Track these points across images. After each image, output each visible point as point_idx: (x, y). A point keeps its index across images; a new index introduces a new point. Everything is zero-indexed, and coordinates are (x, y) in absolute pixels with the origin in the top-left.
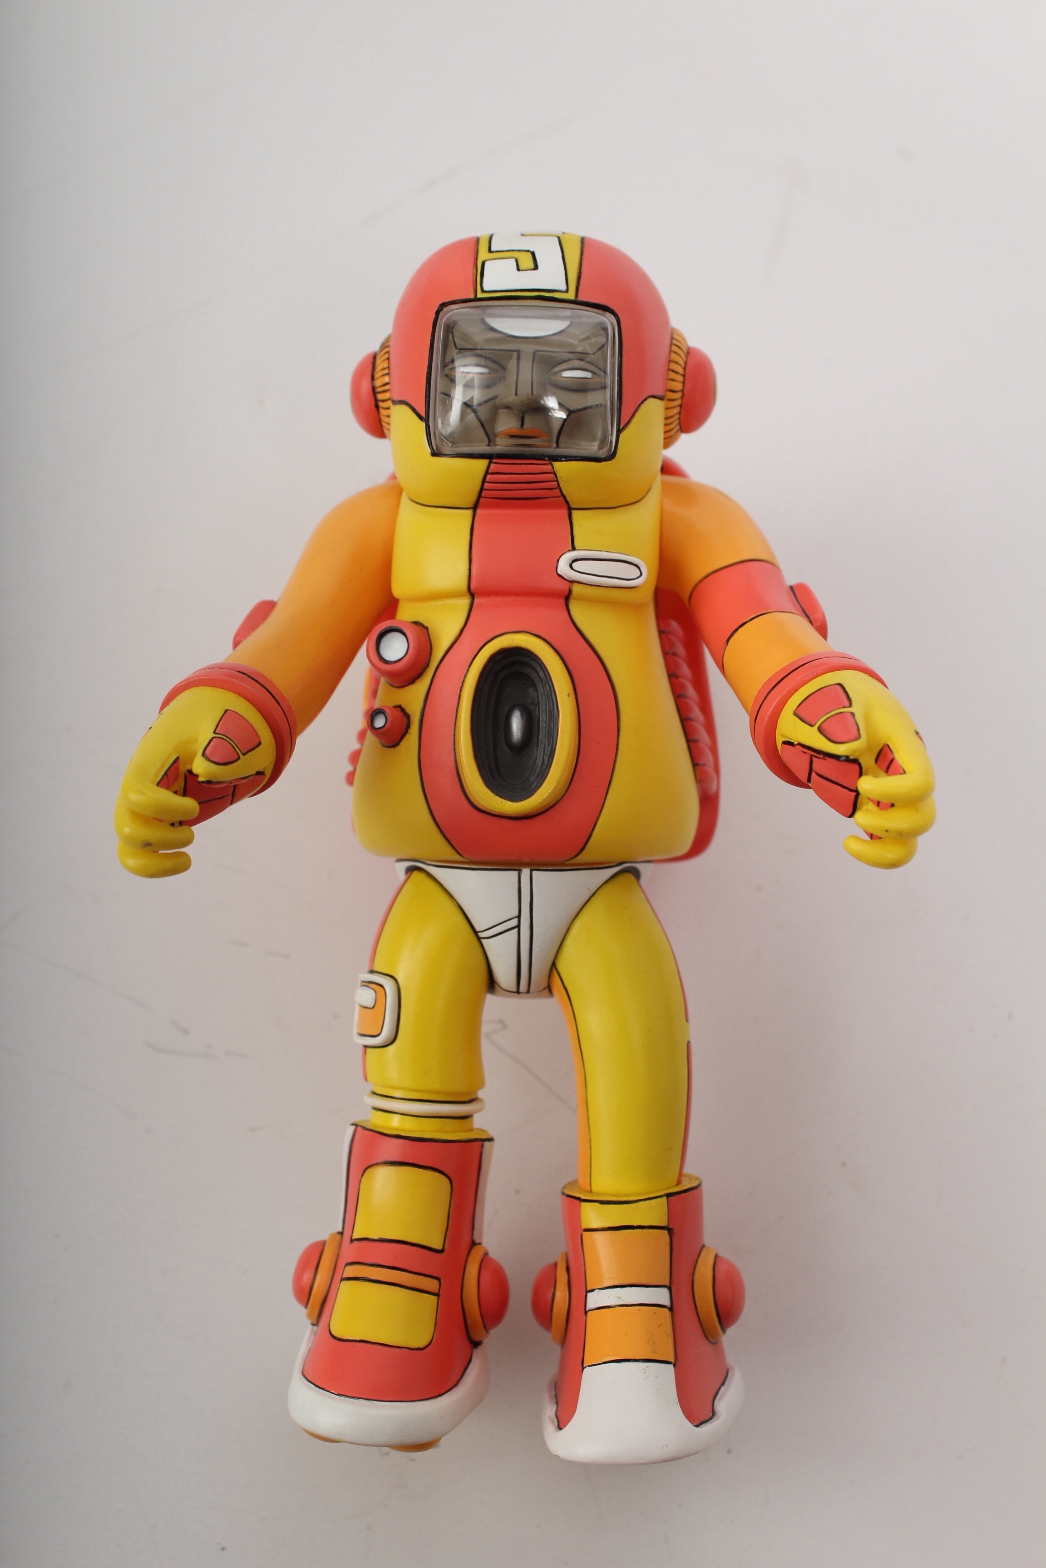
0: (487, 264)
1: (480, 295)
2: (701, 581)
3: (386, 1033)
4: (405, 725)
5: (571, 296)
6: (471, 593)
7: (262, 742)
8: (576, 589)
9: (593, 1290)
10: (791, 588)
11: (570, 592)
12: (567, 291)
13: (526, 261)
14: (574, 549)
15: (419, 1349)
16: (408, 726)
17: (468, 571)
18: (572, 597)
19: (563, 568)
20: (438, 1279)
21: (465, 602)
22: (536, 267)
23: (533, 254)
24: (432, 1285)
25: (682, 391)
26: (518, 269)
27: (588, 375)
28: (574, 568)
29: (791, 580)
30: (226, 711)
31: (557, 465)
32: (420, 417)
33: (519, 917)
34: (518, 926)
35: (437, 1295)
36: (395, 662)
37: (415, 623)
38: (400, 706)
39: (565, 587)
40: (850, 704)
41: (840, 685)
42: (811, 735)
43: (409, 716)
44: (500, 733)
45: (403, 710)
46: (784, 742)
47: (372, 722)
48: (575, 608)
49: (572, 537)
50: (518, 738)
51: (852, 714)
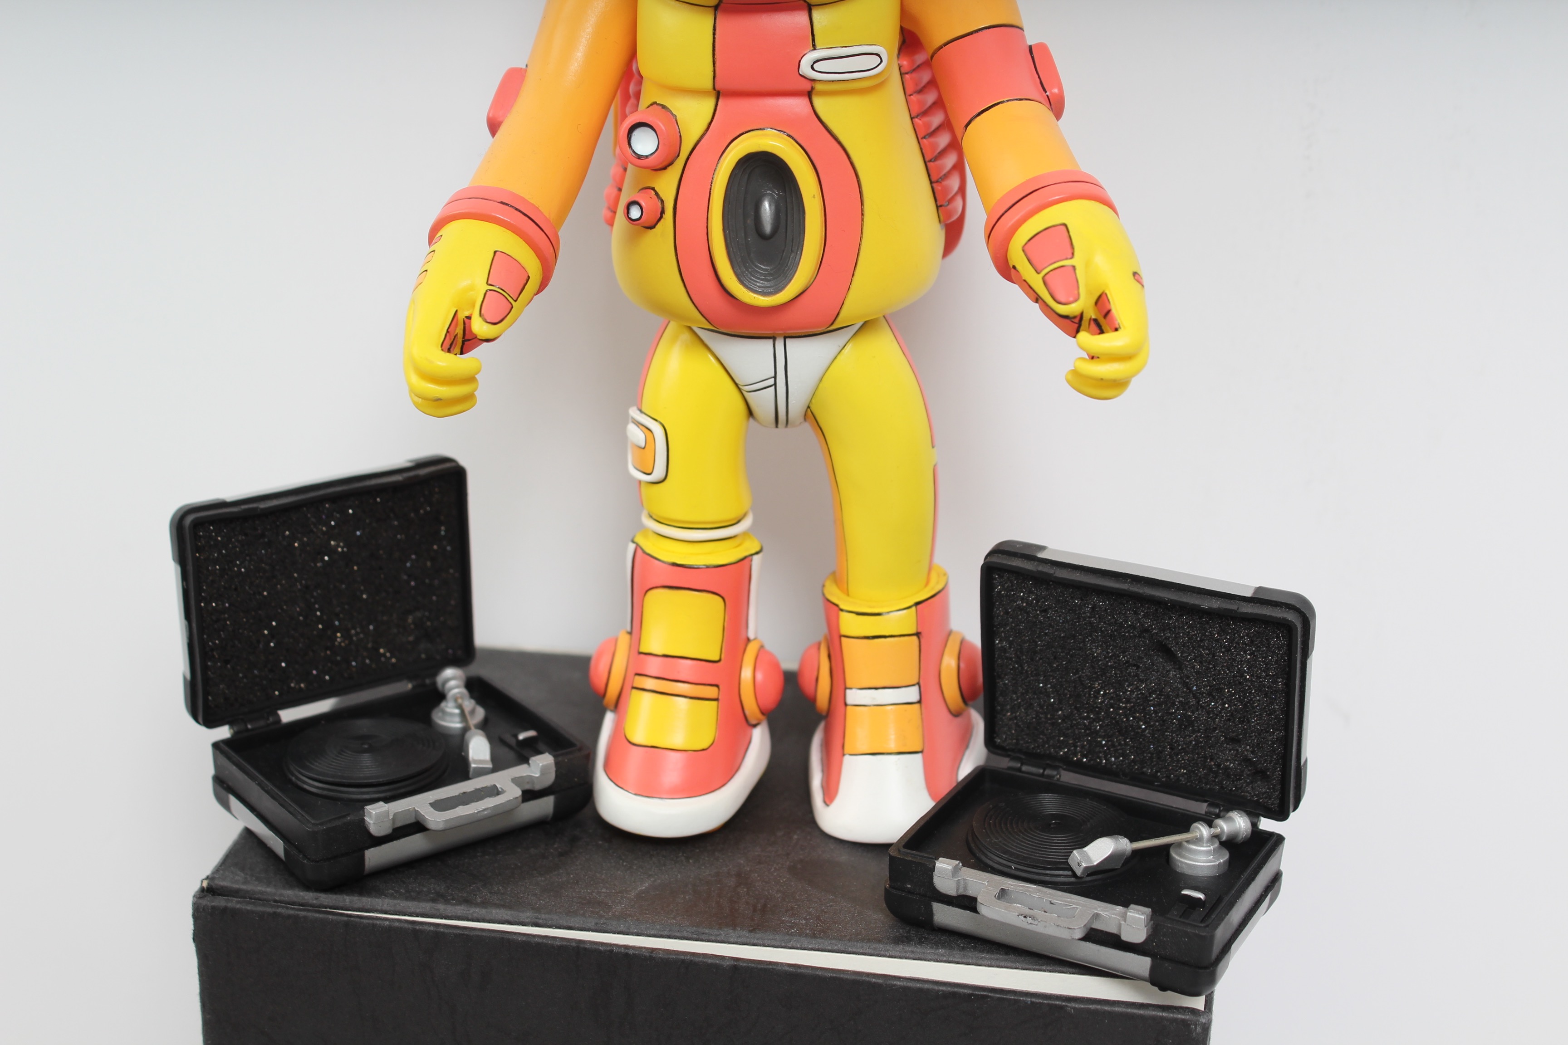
2: (941, 48)
3: (659, 473)
4: (660, 210)
6: (717, 93)
7: (530, 275)
8: (819, 87)
9: (851, 689)
10: (1030, 48)
11: (813, 88)
14: (815, 49)
15: (703, 750)
16: (663, 212)
17: (713, 72)
18: (814, 92)
19: (805, 69)
20: (717, 686)
21: (712, 101)
24: (712, 692)
28: (815, 69)
29: (1031, 39)
30: (495, 252)
33: (775, 377)
34: (775, 384)
35: (716, 700)
36: (647, 157)
37: (663, 107)
38: (653, 189)
39: (807, 86)
40: (1073, 254)
41: (1065, 225)
42: (1036, 281)
43: (662, 201)
44: (750, 222)
45: (657, 194)
46: (1014, 267)
47: (628, 213)
48: (818, 102)
49: (813, 35)
50: (768, 227)
51: (1074, 267)
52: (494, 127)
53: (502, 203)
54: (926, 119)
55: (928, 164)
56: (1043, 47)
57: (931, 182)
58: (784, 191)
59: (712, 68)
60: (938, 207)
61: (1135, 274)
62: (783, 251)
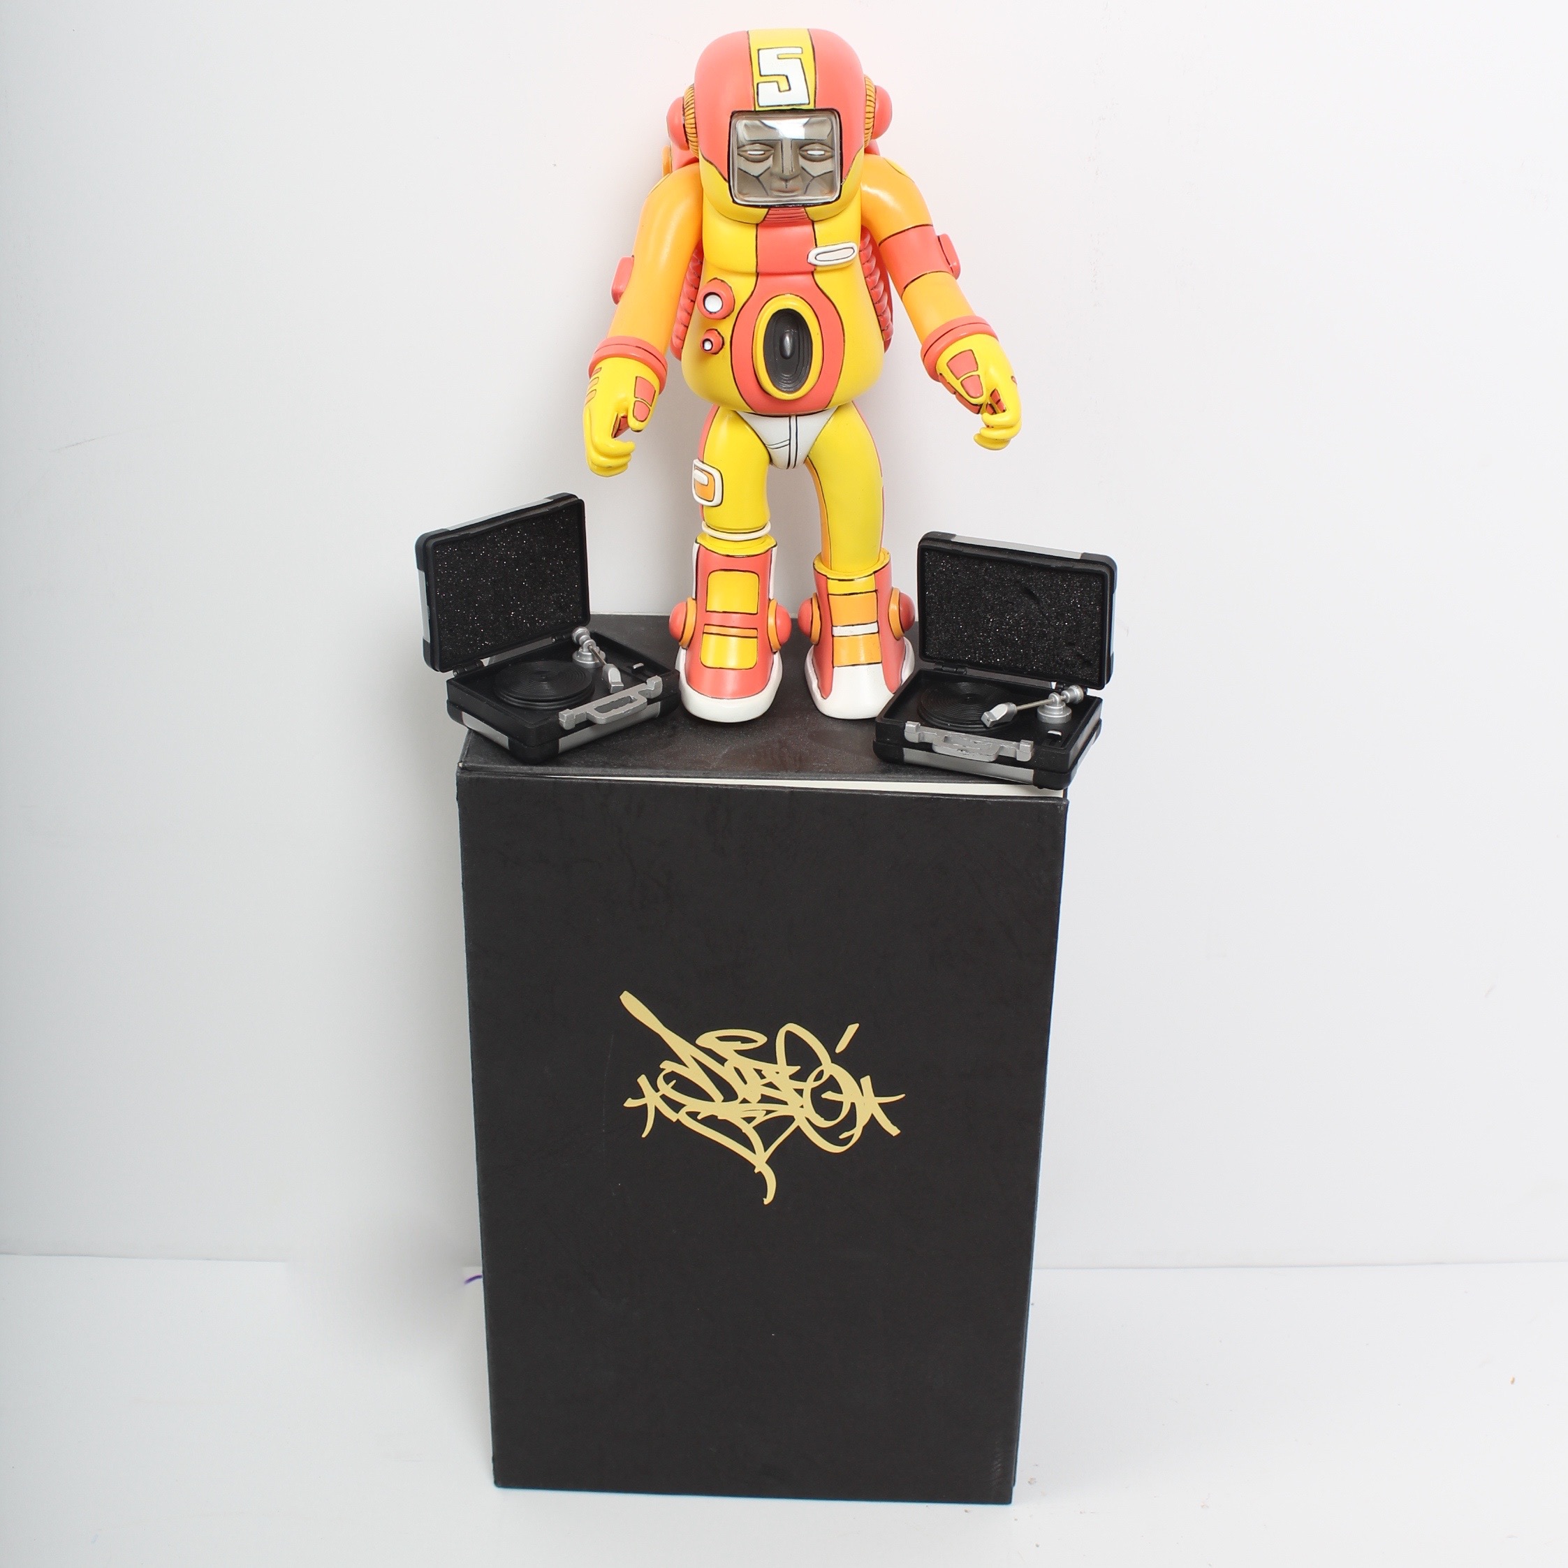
0: (760, 85)
1: (758, 109)
2: (886, 239)
3: (717, 500)
4: (721, 343)
5: (811, 107)
6: (758, 274)
7: (654, 388)
8: (818, 269)
9: (836, 626)
10: (939, 239)
11: (815, 269)
12: (809, 104)
13: (784, 86)
14: (816, 247)
15: (751, 668)
16: (723, 344)
17: (756, 263)
18: (815, 272)
19: (811, 259)
20: (756, 629)
21: (755, 279)
22: (790, 89)
23: (787, 77)
24: (753, 633)
25: (874, 117)
26: (779, 91)
27: (823, 153)
28: (817, 259)
31: (808, 209)
32: (725, 179)
33: (790, 440)
34: (790, 444)
35: (756, 637)
36: (715, 313)
37: (722, 281)
38: (716, 330)
39: (812, 269)
40: (977, 368)
41: (971, 350)
42: (957, 384)
43: (723, 338)
44: (777, 348)
45: (719, 333)
46: (941, 374)
47: (703, 346)
48: (816, 276)
49: (815, 239)
50: (788, 352)
51: (979, 376)
52: (616, 297)
53: (637, 347)
54: (872, 278)
55: (876, 305)
56: (945, 236)
57: (877, 316)
58: (798, 330)
59: (755, 260)
60: (882, 331)
61: (1012, 377)
62: (798, 365)
